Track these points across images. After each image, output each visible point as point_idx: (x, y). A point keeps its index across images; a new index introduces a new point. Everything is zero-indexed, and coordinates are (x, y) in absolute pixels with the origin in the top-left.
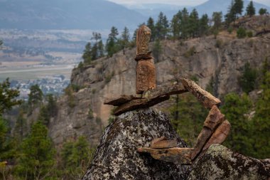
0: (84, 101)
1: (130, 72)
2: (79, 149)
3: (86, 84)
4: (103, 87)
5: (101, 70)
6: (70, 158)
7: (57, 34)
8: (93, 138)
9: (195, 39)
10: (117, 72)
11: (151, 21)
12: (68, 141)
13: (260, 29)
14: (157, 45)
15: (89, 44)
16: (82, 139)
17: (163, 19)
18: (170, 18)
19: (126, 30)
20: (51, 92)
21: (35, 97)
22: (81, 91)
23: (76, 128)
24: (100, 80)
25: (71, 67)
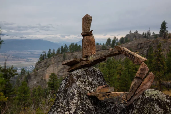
0: (40, 74)
1: (55, 64)
2: (38, 90)
3: (41, 68)
4: (46, 69)
5: (46, 63)
6: (35, 93)
7: (30, 52)
8: (43, 86)
9: (77, 53)
10: (51, 64)
11: (62, 47)
12: (35, 87)
13: (97, 50)
14: (65, 54)
15: (41, 55)
16: (39, 87)
17: (66, 46)
18: (68, 46)
19: (54, 50)
20: (28, 71)
21: (23, 73)
22: (39, 70)
23: (37, 83)
24: (45, 67)
25: (35, 62)
